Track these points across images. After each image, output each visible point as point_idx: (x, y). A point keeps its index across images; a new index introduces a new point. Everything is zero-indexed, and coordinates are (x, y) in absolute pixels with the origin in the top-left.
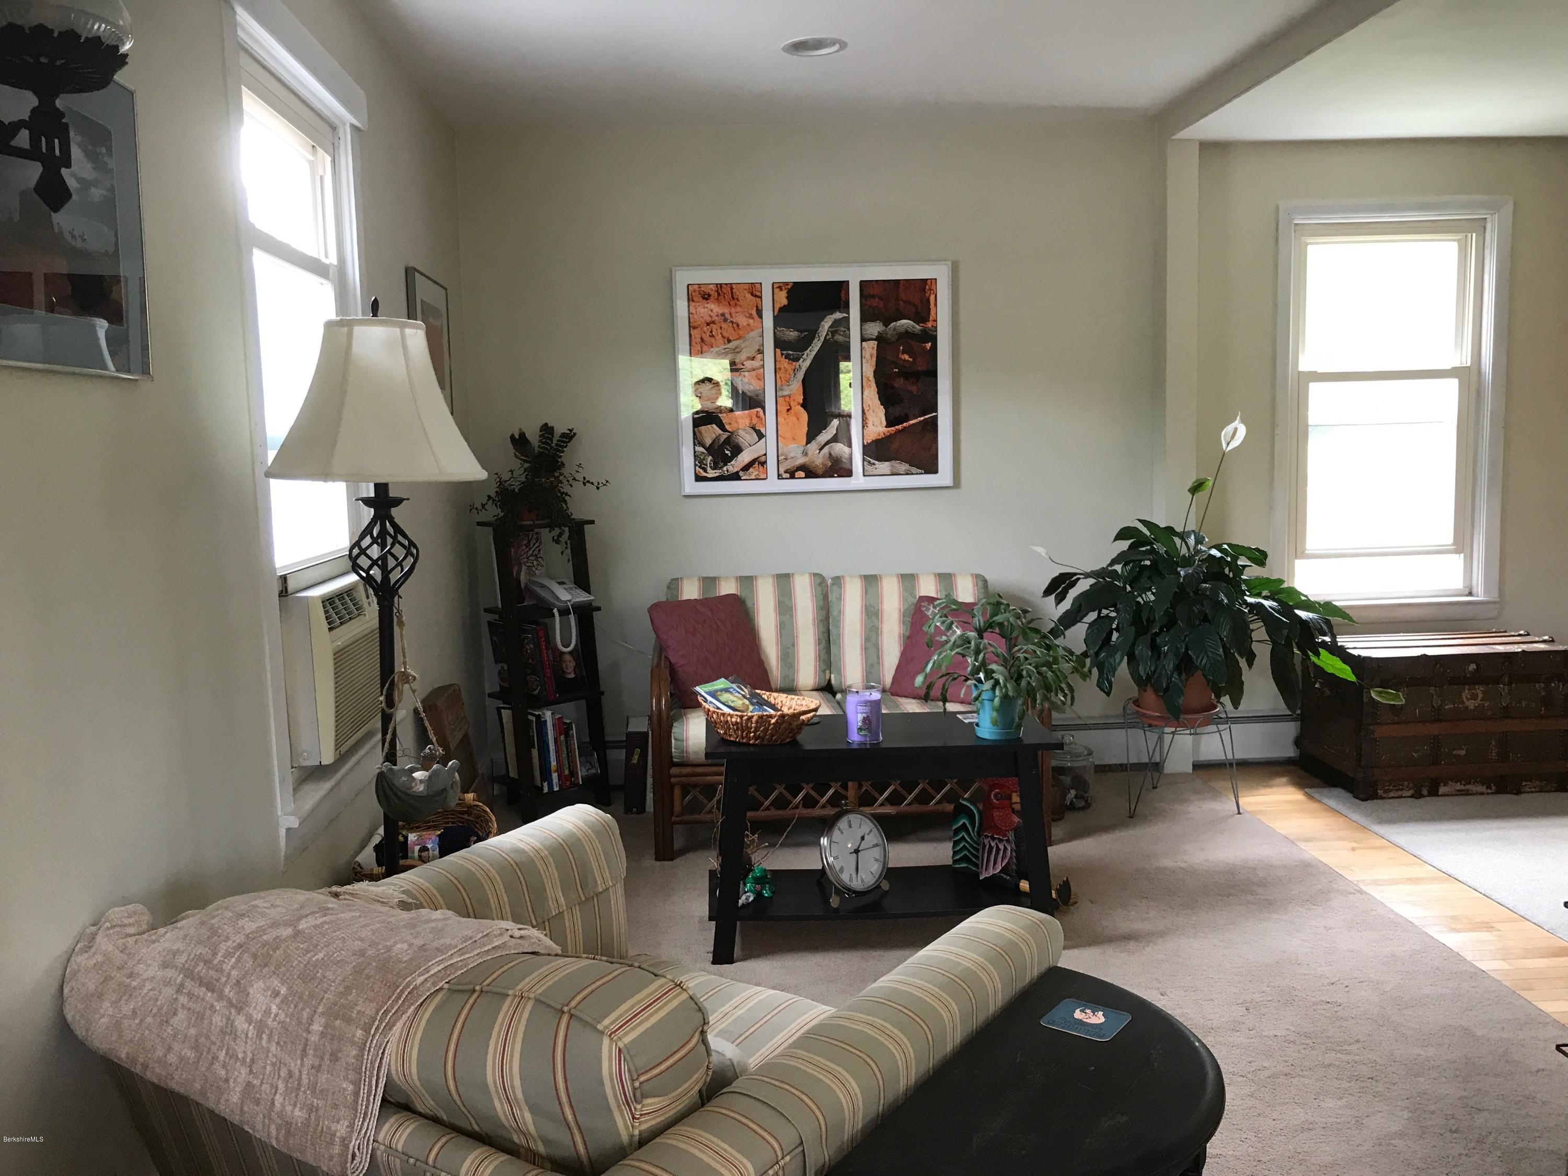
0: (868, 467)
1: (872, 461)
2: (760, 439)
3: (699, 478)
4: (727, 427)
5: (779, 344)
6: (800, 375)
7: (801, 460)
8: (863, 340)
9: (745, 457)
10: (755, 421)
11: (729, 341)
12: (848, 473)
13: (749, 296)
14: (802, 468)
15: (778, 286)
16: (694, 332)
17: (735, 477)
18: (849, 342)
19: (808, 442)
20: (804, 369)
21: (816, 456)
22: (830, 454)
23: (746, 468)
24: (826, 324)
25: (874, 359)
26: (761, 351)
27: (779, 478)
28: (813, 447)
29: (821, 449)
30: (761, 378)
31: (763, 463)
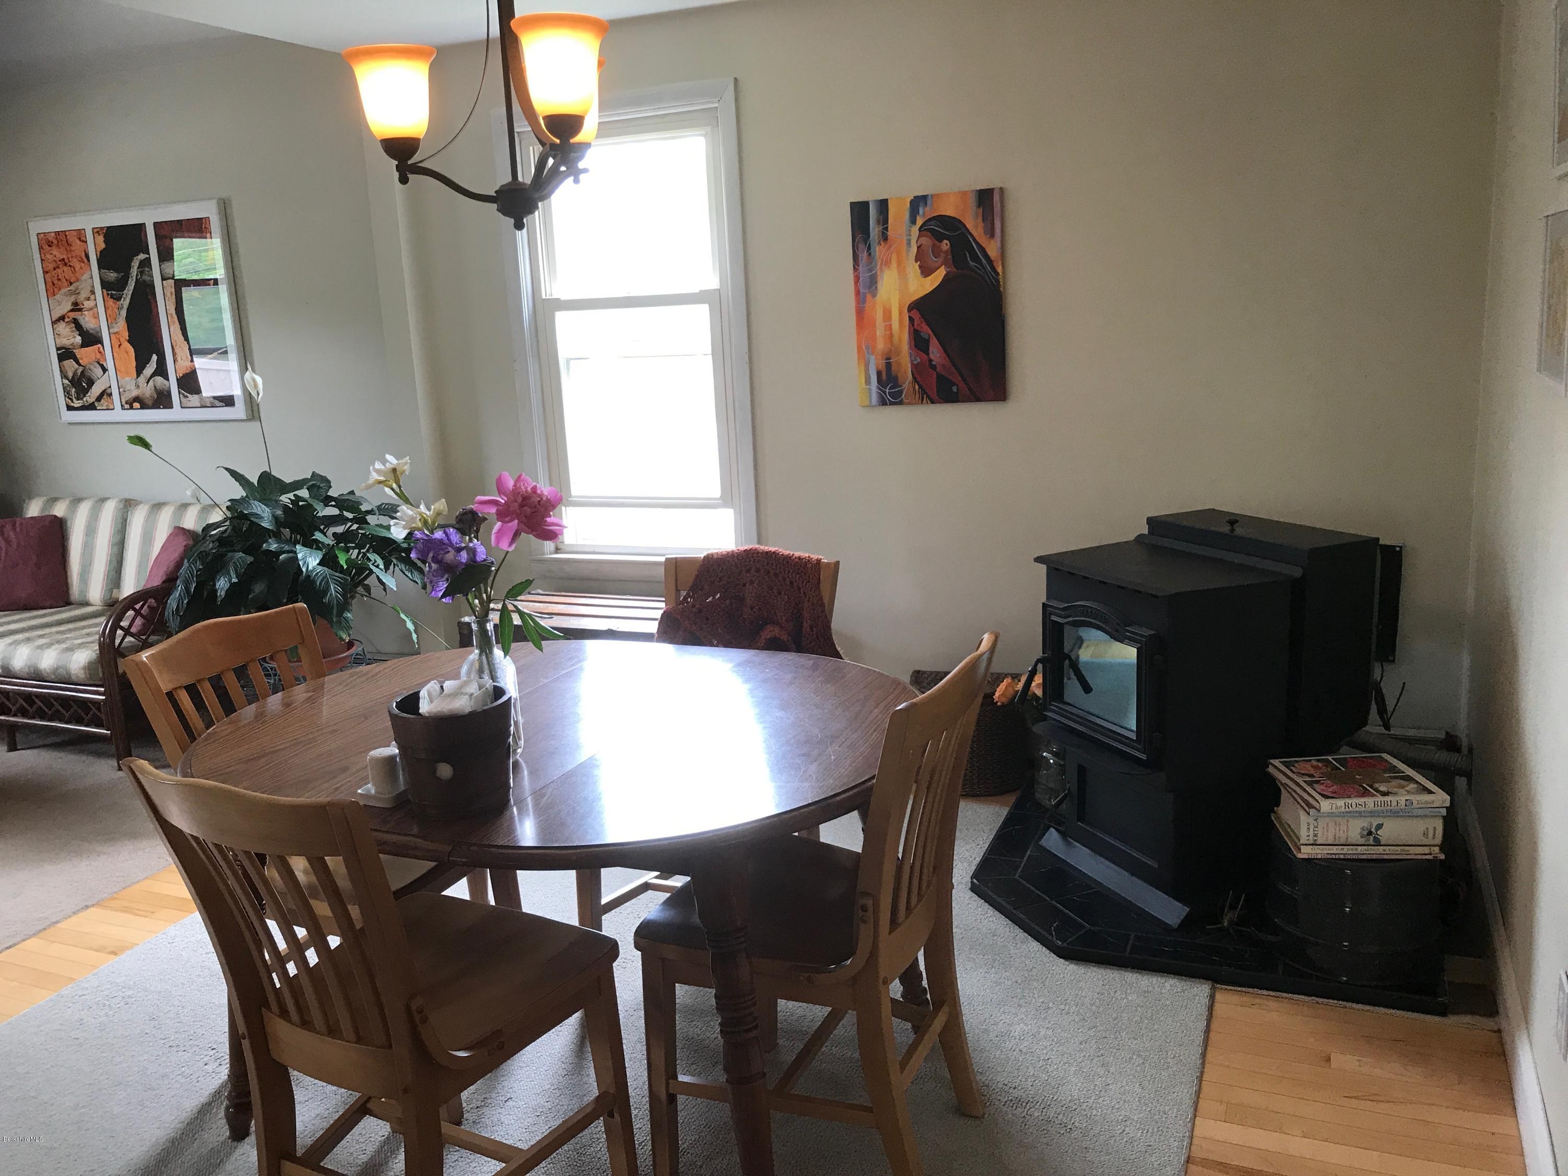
0: (183, 400)
1: (186, 394)
2: (104, 373)
3: (70, 408)
4: (81, 361)
5: (105, 285)
6: (124, 313)
7: (135, 393)
8: (163, 279)
9: (96, 390)
10: (99, 356)
11: (71, 284)
12: (169, 405)
13: (78, 241)
14: (136, 399)
15: (97, 231)
16: (47, 276)
17: (91, 407)
18: (153, 281)
19: (138, 375)
20: (126, 307)
21: (147, 391)
22: (155, 387)
23: (99, 399)
24: (135, 264)
25: (174, 296)
26: (93, 292)
27: (123, 409)
28: (142, 379)
29: (148, 383)
30: (96, 317)
31: (110, 395)
